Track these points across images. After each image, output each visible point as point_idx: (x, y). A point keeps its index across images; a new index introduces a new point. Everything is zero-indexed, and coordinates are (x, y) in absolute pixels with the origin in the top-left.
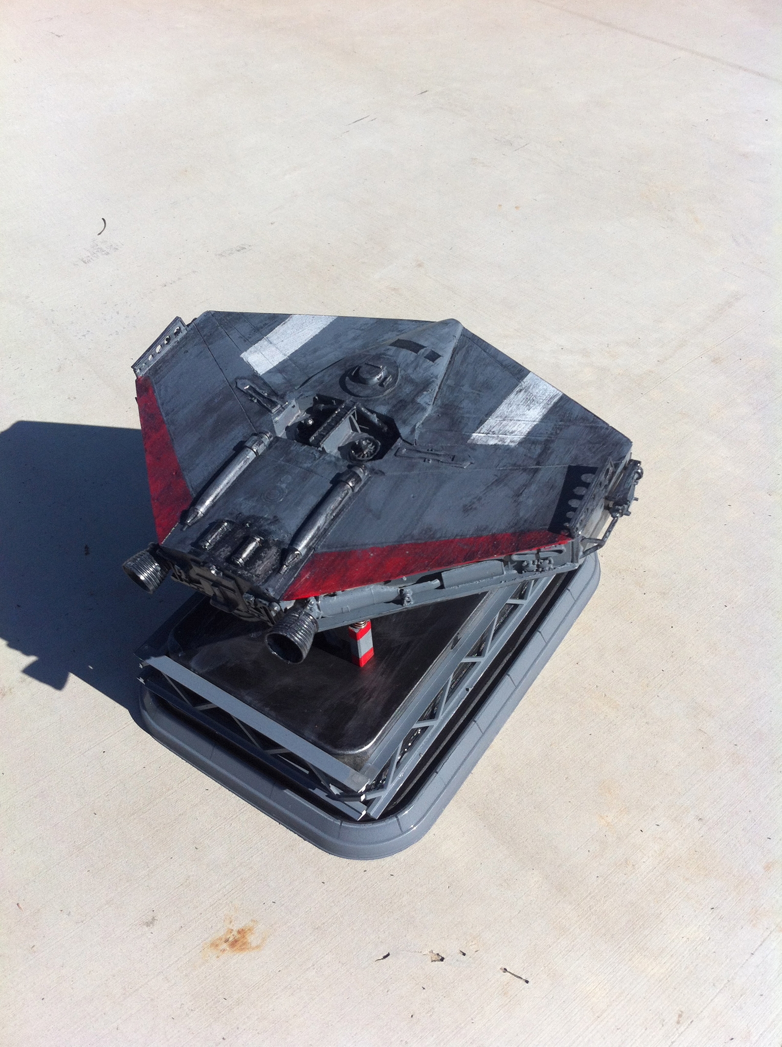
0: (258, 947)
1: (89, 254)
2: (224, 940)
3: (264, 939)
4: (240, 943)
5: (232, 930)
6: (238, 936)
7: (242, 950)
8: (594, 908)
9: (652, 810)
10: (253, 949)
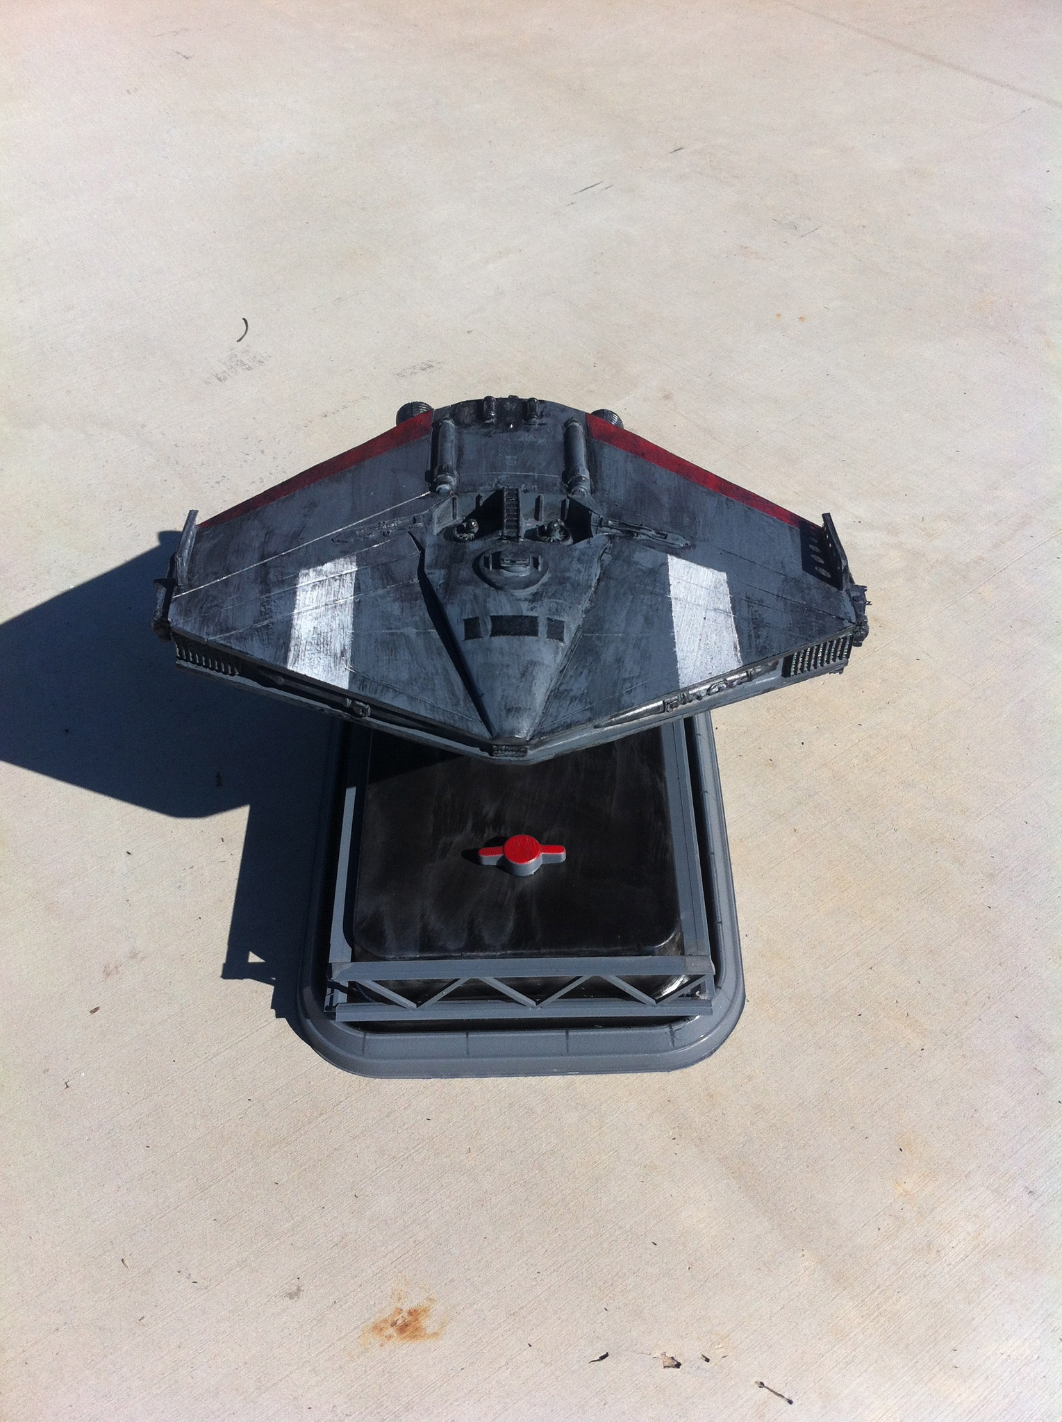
0: (435, 1334)
1: (225, 369)
2: (390, 1322)
3: (443, 1325)
4: (410, 1329)
5: (401, 1310)
6: (408, 1319)
7: (413, 1337)
8: (884, 1306)
9: (966, 1176)
10: (429, 1337)
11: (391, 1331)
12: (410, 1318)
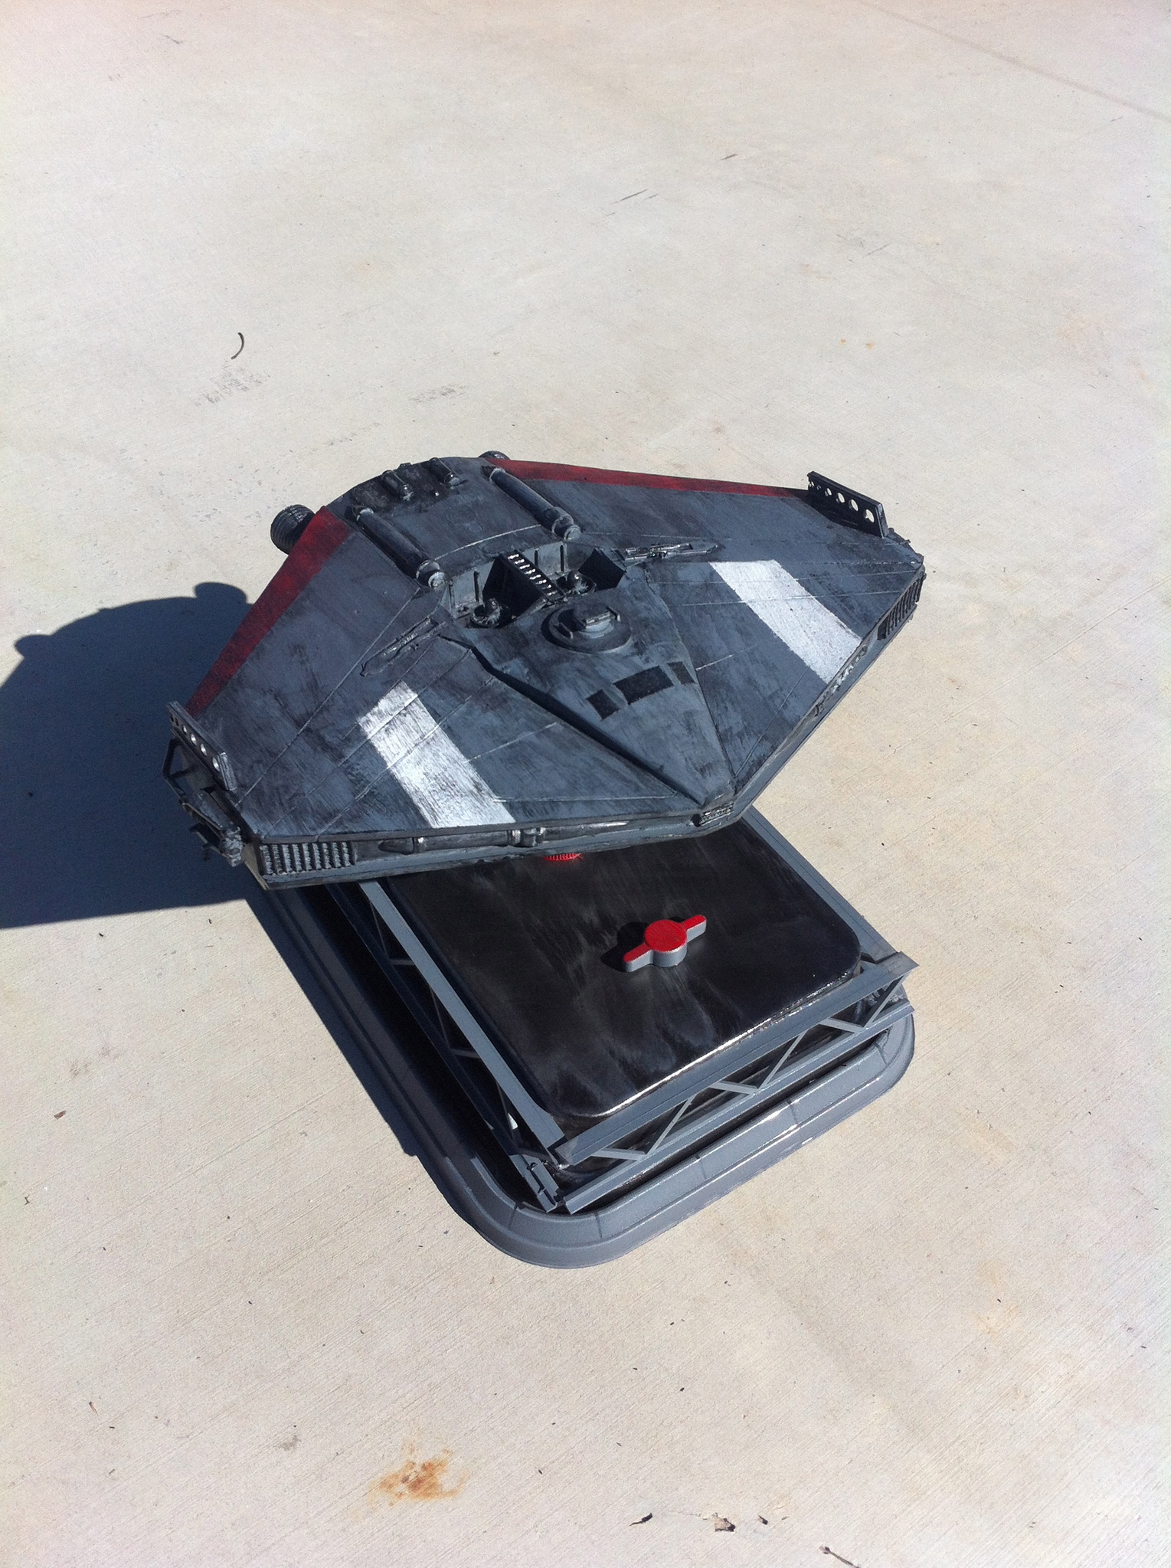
0: (452, 1492)
1: (218, 389)
2: (401, 1477)
3: (462, 1481)
4: (425, 1485)
5: (414, 1464)
6: (422, 1473)
7: (427, 1495)
9: (1057, 1310)
10: (445, 1495)
11: (402, 1487)
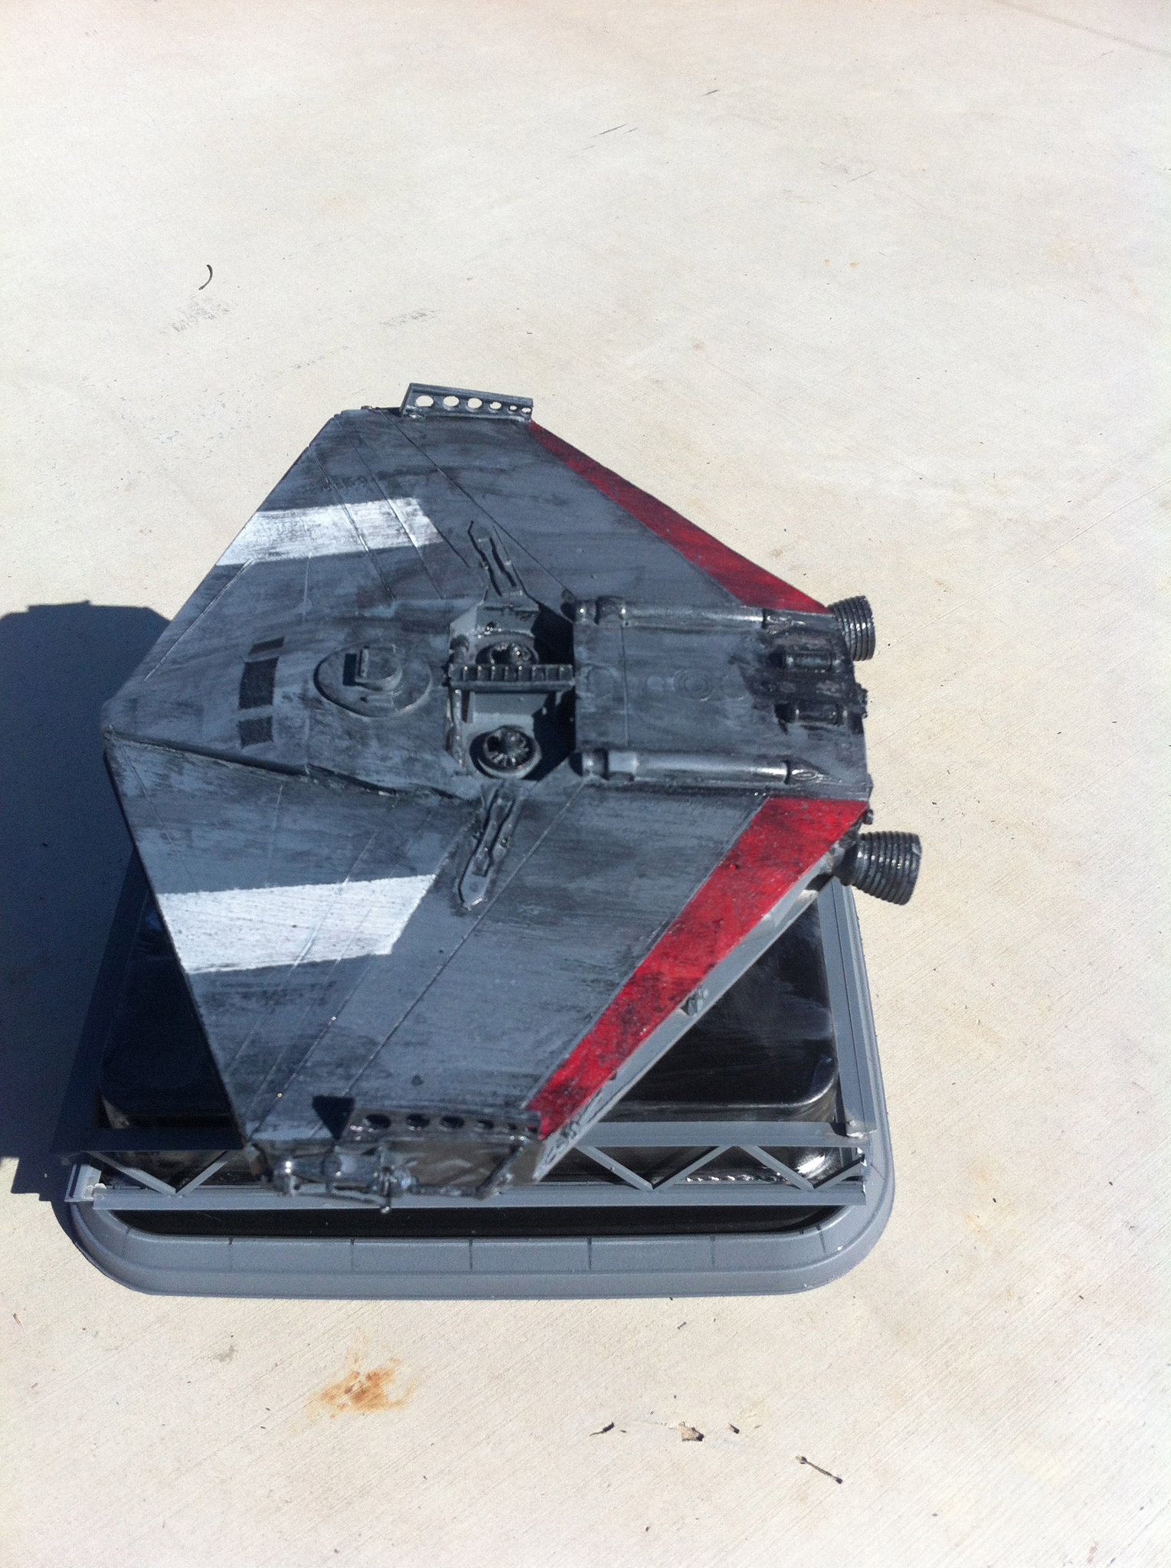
0: (399, 1403)
1: (183, 318)
2: (343, 1389)
3: (409, 1392)
4: (370, 1395)
5: (358, 1373)
6: (367, 1384)
7: (371, 1406)
8: (954, 1365)
10: (392, 1405)
11: (345, 1399)
12: (369, 1384)
